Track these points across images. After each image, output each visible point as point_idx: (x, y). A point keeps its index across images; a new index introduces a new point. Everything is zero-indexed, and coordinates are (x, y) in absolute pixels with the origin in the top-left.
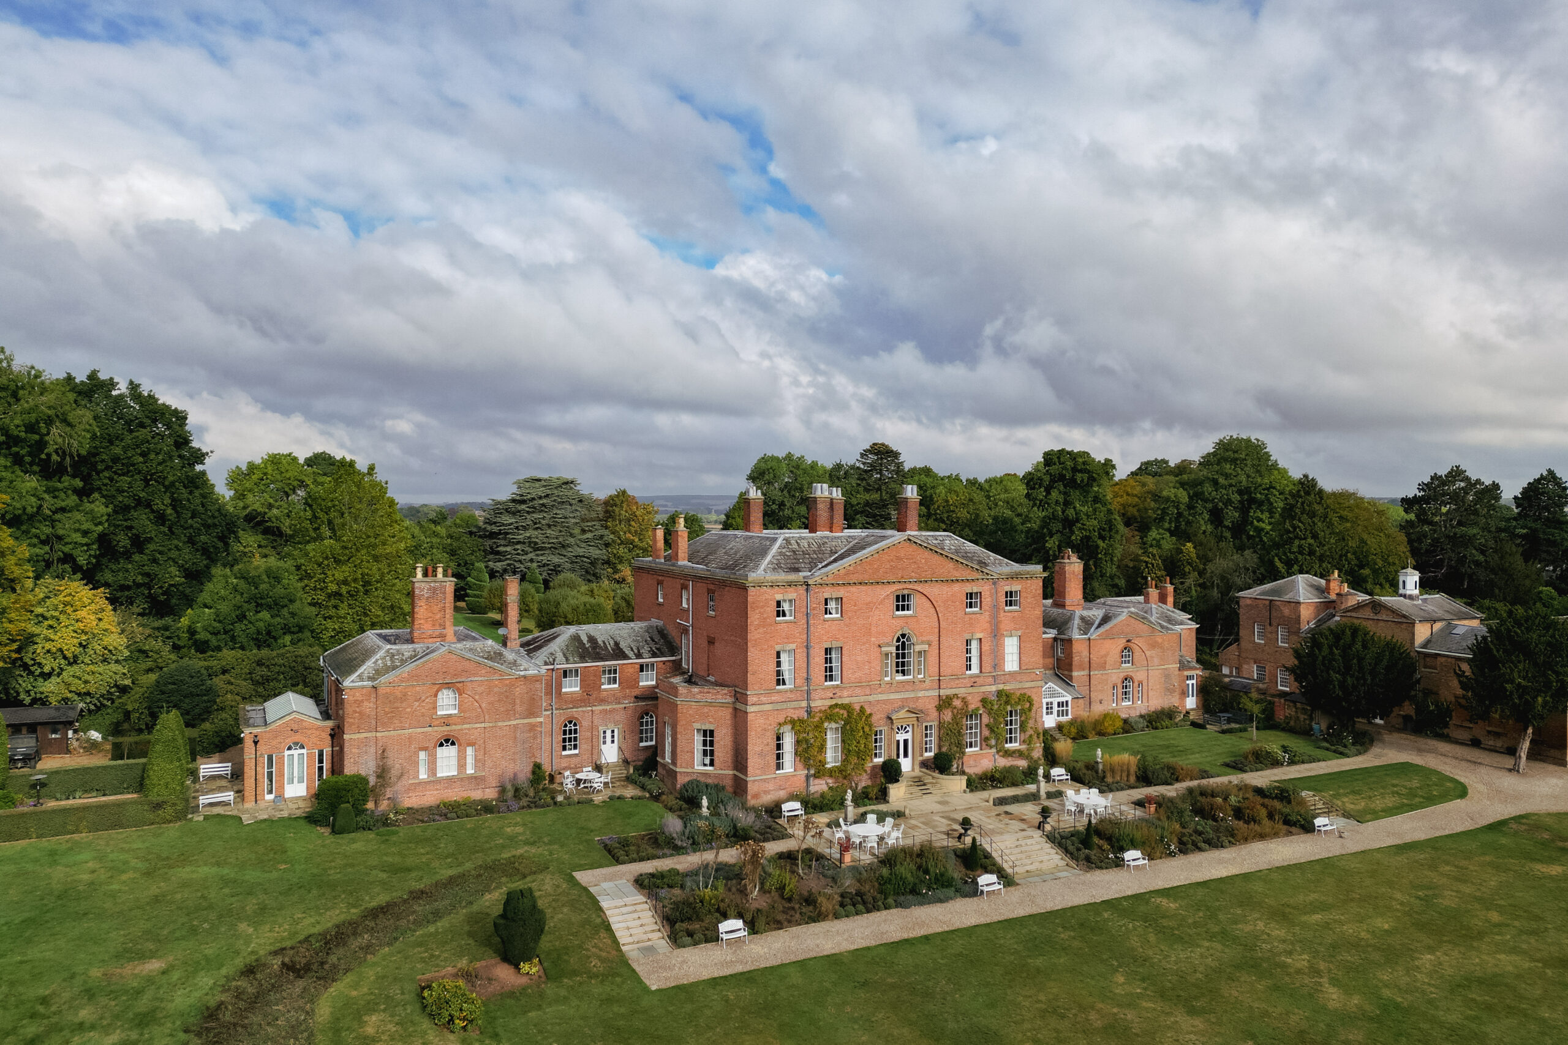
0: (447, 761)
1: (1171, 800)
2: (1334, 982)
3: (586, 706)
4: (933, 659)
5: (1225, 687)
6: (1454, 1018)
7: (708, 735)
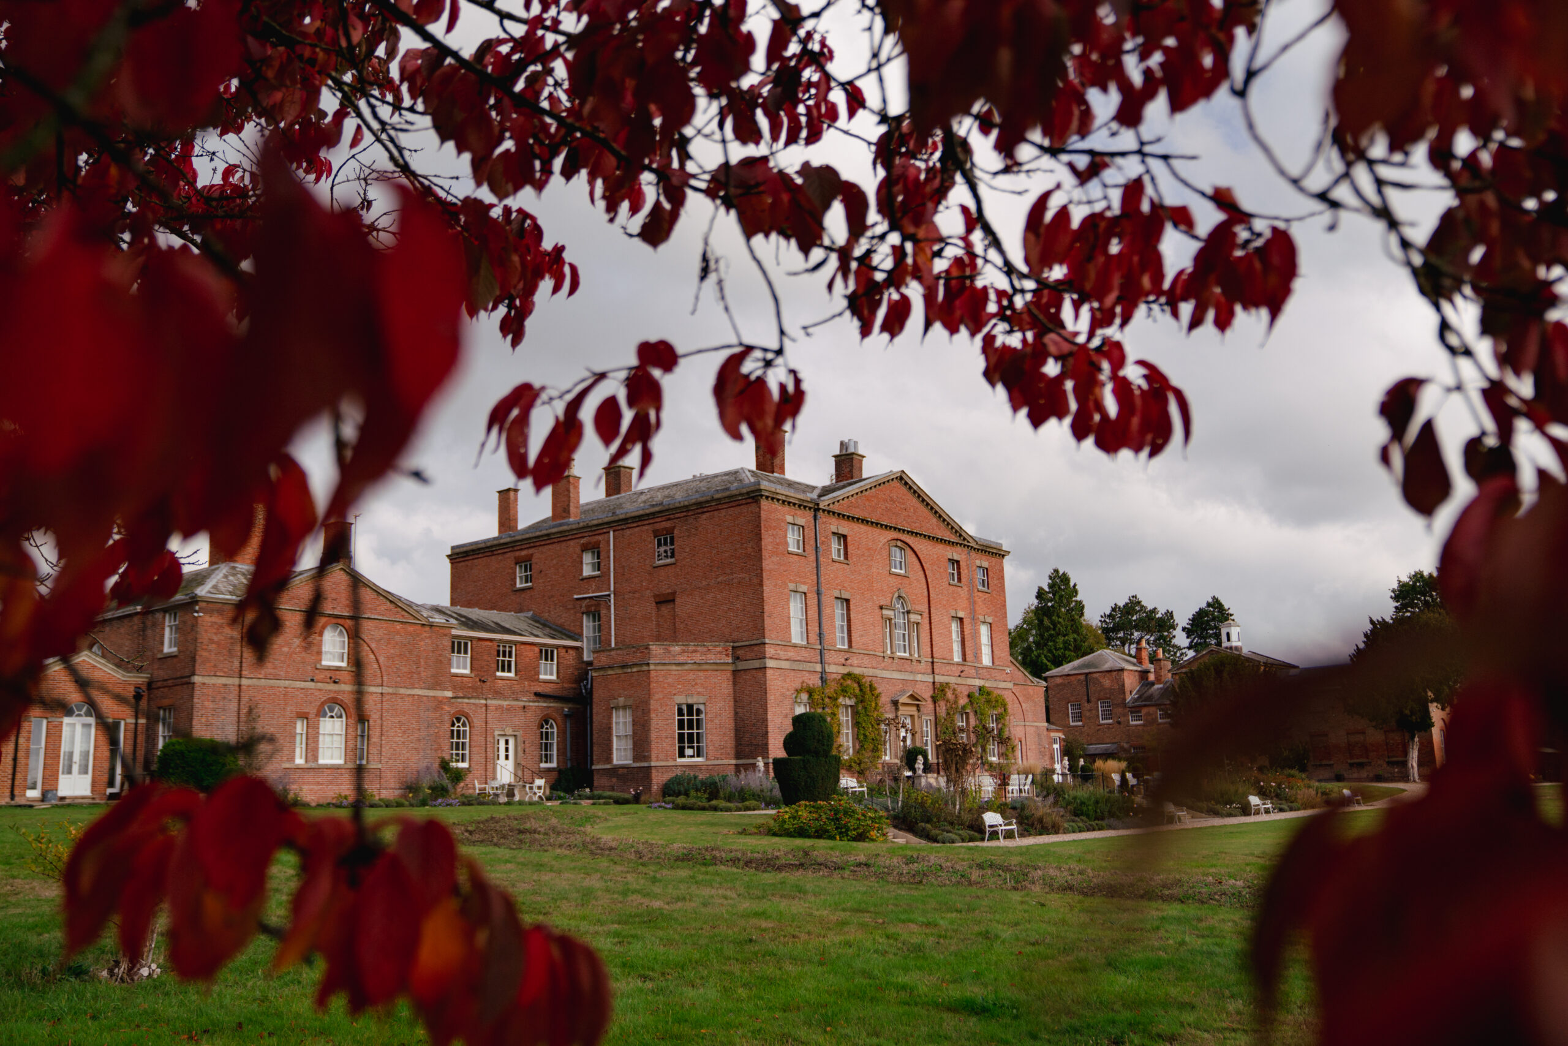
0: (331, 741)
3: (478, 698)
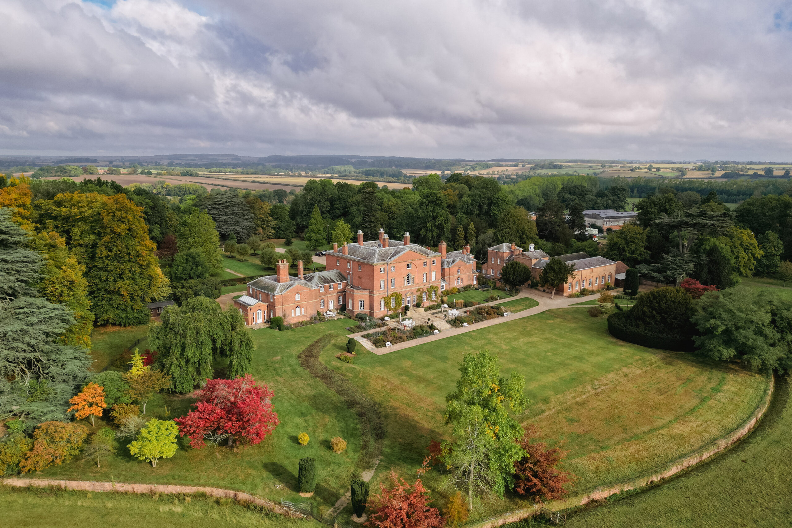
0: (298, 311)
1: (472, 311)
2: (505, 345)
3: (326, 295)
4: (416, 280)
5: (484, 278)
6: (524, 349)
7: (362, 302)
